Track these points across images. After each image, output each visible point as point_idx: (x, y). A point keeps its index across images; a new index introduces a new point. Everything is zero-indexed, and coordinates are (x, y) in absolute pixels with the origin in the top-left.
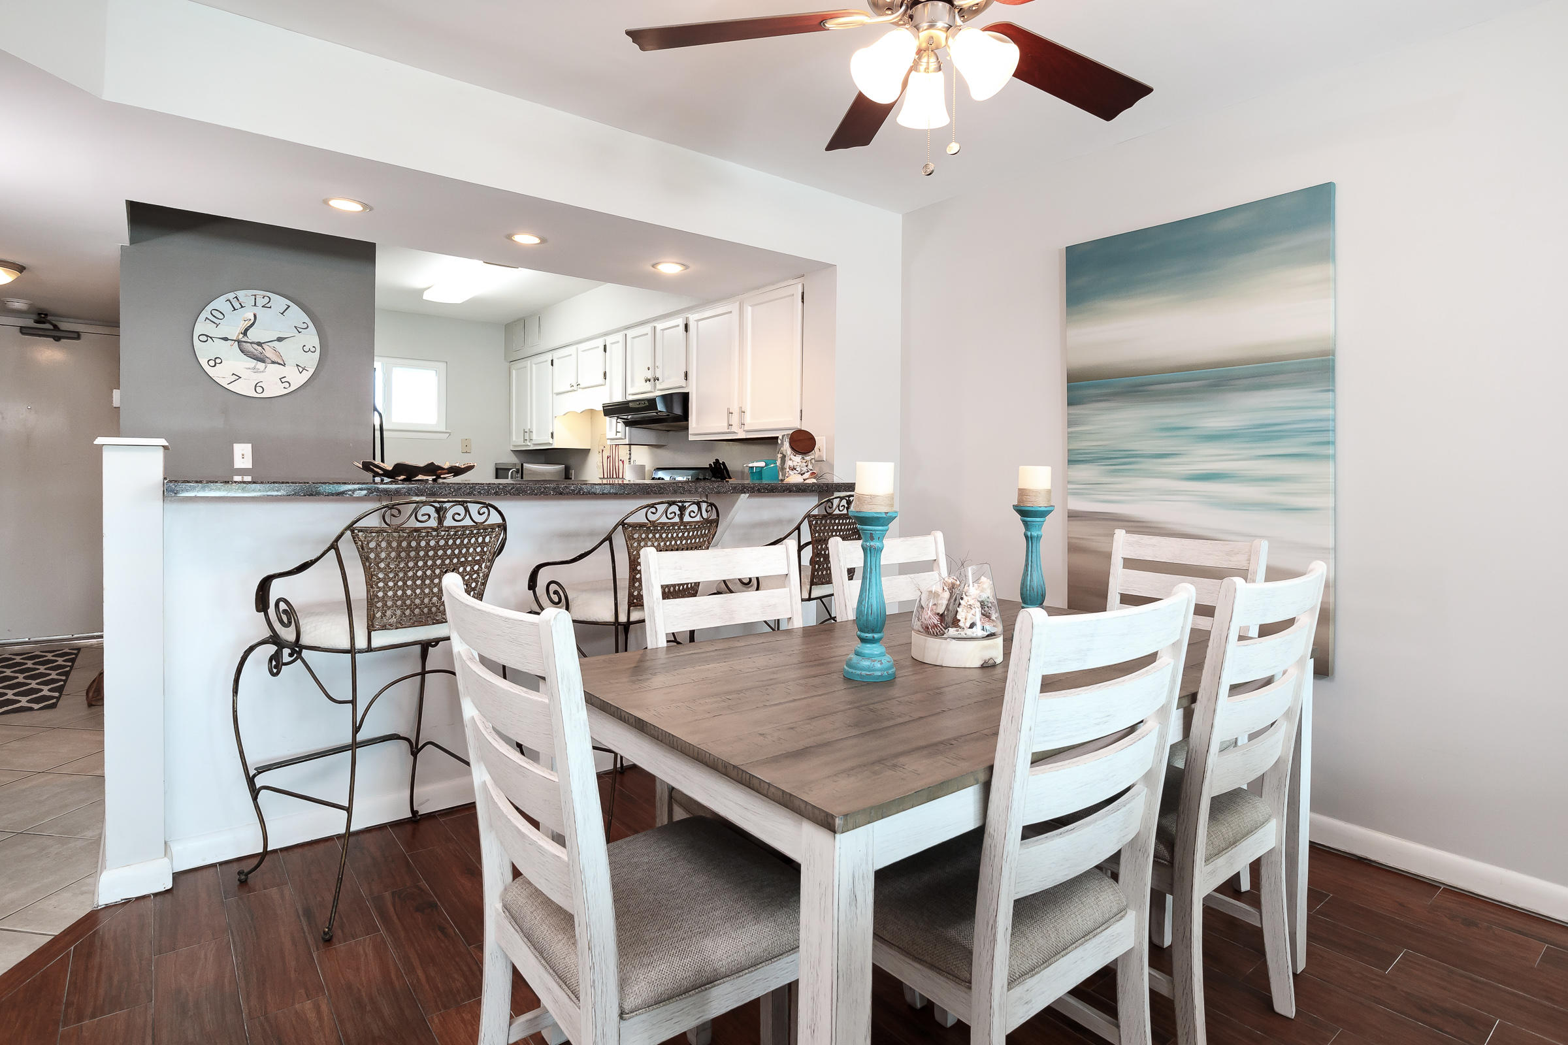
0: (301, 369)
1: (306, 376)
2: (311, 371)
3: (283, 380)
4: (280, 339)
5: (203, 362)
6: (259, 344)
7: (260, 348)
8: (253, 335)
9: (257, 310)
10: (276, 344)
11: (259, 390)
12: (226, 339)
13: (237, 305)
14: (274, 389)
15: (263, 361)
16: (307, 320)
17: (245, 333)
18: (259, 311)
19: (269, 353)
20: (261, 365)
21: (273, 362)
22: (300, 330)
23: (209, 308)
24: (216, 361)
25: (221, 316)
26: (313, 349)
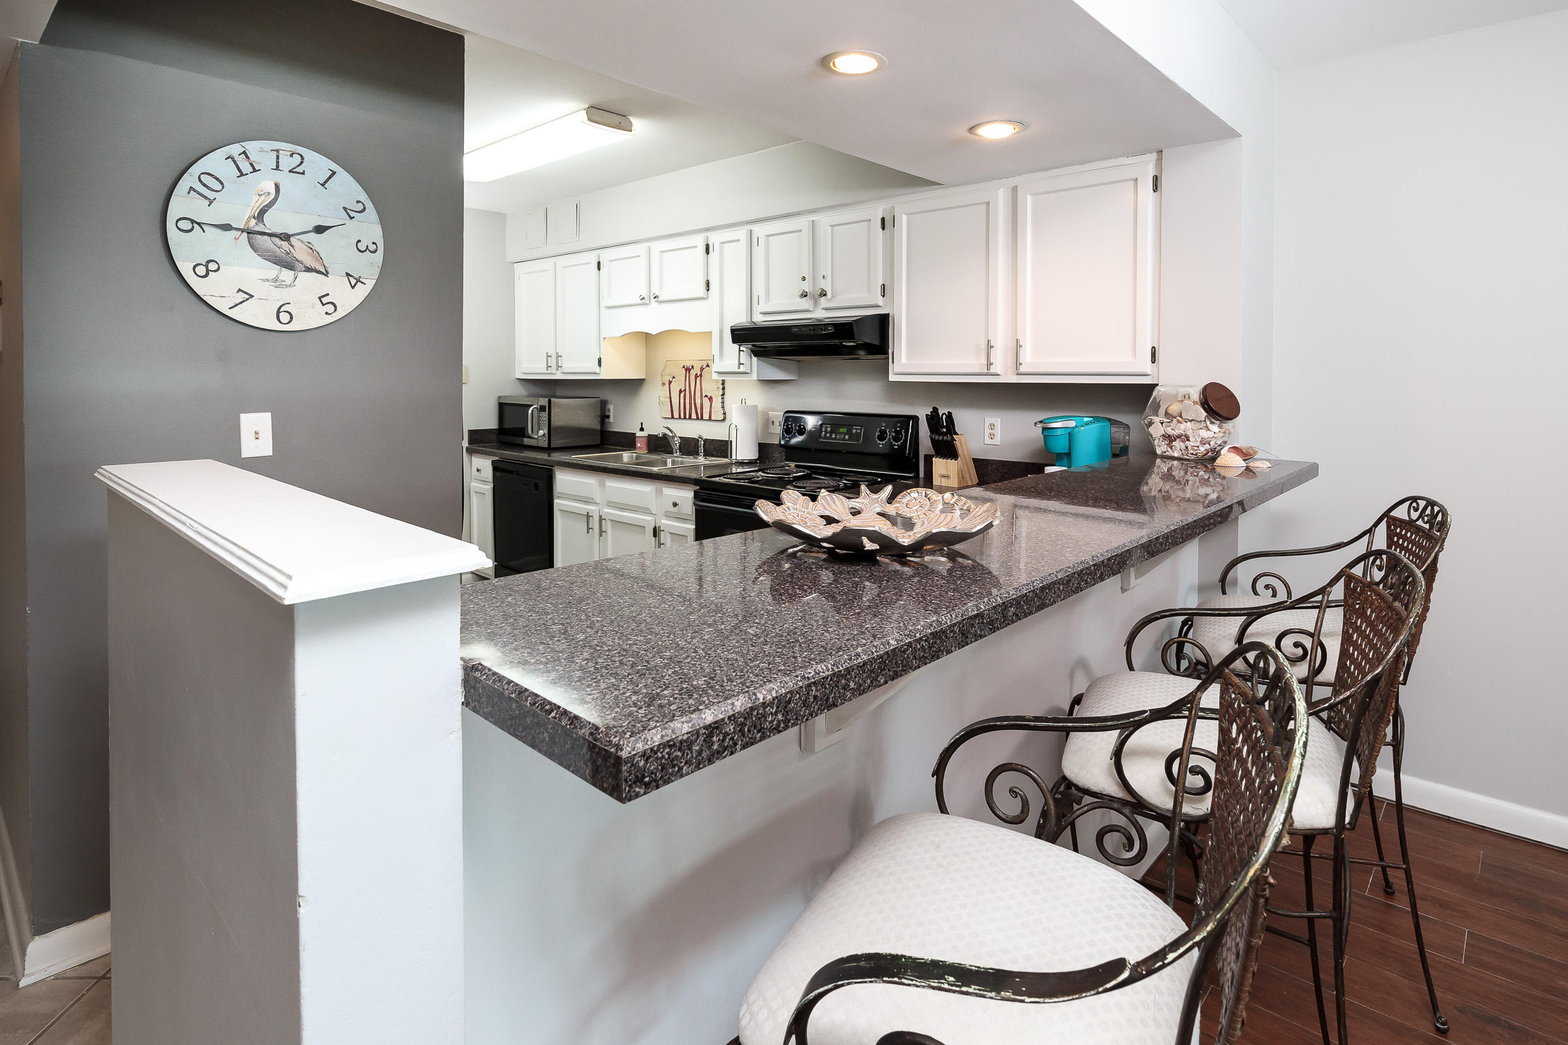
0: (354, 281)
1: (362, 291)
2: (370, 284)
3: (325, 300)
4: (320, 229)
5: (185, 269)
6: (286, 237)
7: (285, 244)
8: (273, 221)
9: (278, 177)
10: (313, 237)
11: (285, 317)
12: (226, 227)
13: (246, 168)
14: (310, 317)
15: (290, 266)
16: (363, 197)
17: (260, 216)
18: (284, 178)
19: (300, 253)
20: (287, 275)
21: (309, 270)
22: (353, 214)
23: (196, 170)
24: (209, 267)
25: (216, 185)
26: (372, 247)
